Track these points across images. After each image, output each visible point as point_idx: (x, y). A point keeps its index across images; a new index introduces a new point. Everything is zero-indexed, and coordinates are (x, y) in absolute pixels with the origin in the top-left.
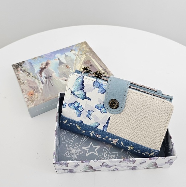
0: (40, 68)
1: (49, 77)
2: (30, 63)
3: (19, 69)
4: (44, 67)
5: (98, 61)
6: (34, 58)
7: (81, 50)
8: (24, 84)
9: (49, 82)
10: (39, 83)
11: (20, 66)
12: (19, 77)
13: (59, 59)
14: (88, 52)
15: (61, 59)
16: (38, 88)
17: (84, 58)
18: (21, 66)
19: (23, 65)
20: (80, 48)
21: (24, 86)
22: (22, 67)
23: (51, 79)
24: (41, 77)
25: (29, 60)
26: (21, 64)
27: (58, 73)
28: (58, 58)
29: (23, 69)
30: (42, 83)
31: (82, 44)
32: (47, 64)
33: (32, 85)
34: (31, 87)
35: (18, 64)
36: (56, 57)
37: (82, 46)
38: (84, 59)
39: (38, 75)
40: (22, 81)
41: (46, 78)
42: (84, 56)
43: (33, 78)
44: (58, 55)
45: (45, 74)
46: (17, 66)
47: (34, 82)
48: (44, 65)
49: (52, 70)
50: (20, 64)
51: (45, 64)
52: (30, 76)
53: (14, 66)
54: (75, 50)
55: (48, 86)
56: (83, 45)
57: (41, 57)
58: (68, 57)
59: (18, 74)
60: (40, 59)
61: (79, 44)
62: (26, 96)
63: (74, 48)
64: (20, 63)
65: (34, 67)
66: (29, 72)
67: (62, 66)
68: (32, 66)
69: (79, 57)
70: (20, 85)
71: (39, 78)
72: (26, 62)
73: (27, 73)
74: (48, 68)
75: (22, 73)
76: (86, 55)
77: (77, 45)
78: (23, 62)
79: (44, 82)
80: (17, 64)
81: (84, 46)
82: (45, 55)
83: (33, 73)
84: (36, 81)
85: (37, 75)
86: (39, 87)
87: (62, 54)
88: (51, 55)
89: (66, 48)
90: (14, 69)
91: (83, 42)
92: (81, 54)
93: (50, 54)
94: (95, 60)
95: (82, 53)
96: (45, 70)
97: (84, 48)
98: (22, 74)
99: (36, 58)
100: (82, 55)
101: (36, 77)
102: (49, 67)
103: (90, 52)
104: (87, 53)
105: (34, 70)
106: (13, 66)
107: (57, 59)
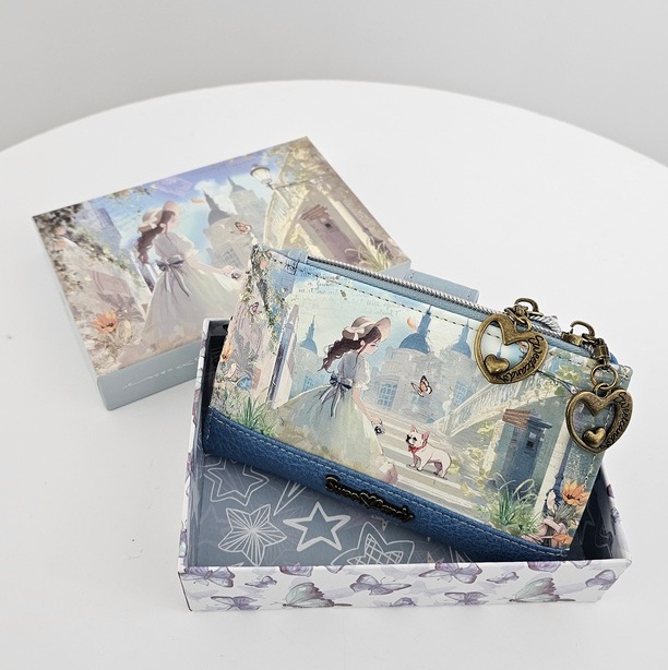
0: (140, 229)
1: (172, 265)
2: (104, 213)
3: (61, 231)
4: (154, 226)
5: (352, 210)
6: (116, 194)
7: (292, 169)
8: (81, 288)
9: (176, 282)
10: (138, 283)
11: (64, 223)
12: (60, 263)
13: (209, 200)
14: (316, 176)
15: (216, 201)
16: (132, 301)
17: (302, 196)
18: (68, 220)
19: (76, 218)
20: (287, 162)
21: (82, 294)
22: (71, 226)
23: (182, 272)
24: (145, 261)
25: (99, 199)
26: (69, 212)
27: (208, 250)
28: (207, 196)
29: (76, 232)
30: (149, 283)
31: (292, 146)
32: (166, 216)
33: (111, 293)
34: (108, 299)
35: (56, 213)
36: (197, 192)
37: (293, 153)
38: (300, 202)
39: (132, 254)
40: (72, 277)
41: (161, 266)
42: (303, 192)
43: (116, 267)
44: (205, 186)
45: (160, 251)
46: (52, 220)
47: (118, 281)
48: (156, 219)
49: (186, 239)
50: (62, 214)
51: (156, 216)
52: (102, 257)
53: (40, 220)
54: (267, 169)
55: (170, 297)
56: (297, 151)
57: (144, 190)
58: (242, 193)
59: (56, 249)
60: (139, 196)
61: (282, 145)
62: (88, 331)
63: (264, 161)
64: (62, 210)
65: (116, 224)
66: (100, 243)
67: (221, 224)
68: (111, 223)
69: (283, 195)
70: (66, 290)
71: (138, 265)
72: (87, 207)
73: (92, 246)
74: (169, 231)
75: (71, 248)
76: (309, 186)
77: (276, 149)
78: (76, 207)
79: (156, 280)
80: (54, 215)
81: (301, 154)
82: (159, 183)
83: (115, 248)
84: (127, 276)
85: (129, 257)
86: (136, 299)
87: (220, 181)
88: (179, 184)
89: (235, 159)
90: (41, 230)
91: (297, 141)
92: (291, 185)
93: (175, 181)
94: (343, 204)
95: (293, 181)
96: (157, 236)
97: (302, 161)
98: (71, 252)
99: (123, 192)
100: (294, 188)
101: (127, 262)
102: (171, 227)
103: (323, 175)
104: (312, 181)
105: (116, 236)
106: (36, 221)
107: (204, 198)
